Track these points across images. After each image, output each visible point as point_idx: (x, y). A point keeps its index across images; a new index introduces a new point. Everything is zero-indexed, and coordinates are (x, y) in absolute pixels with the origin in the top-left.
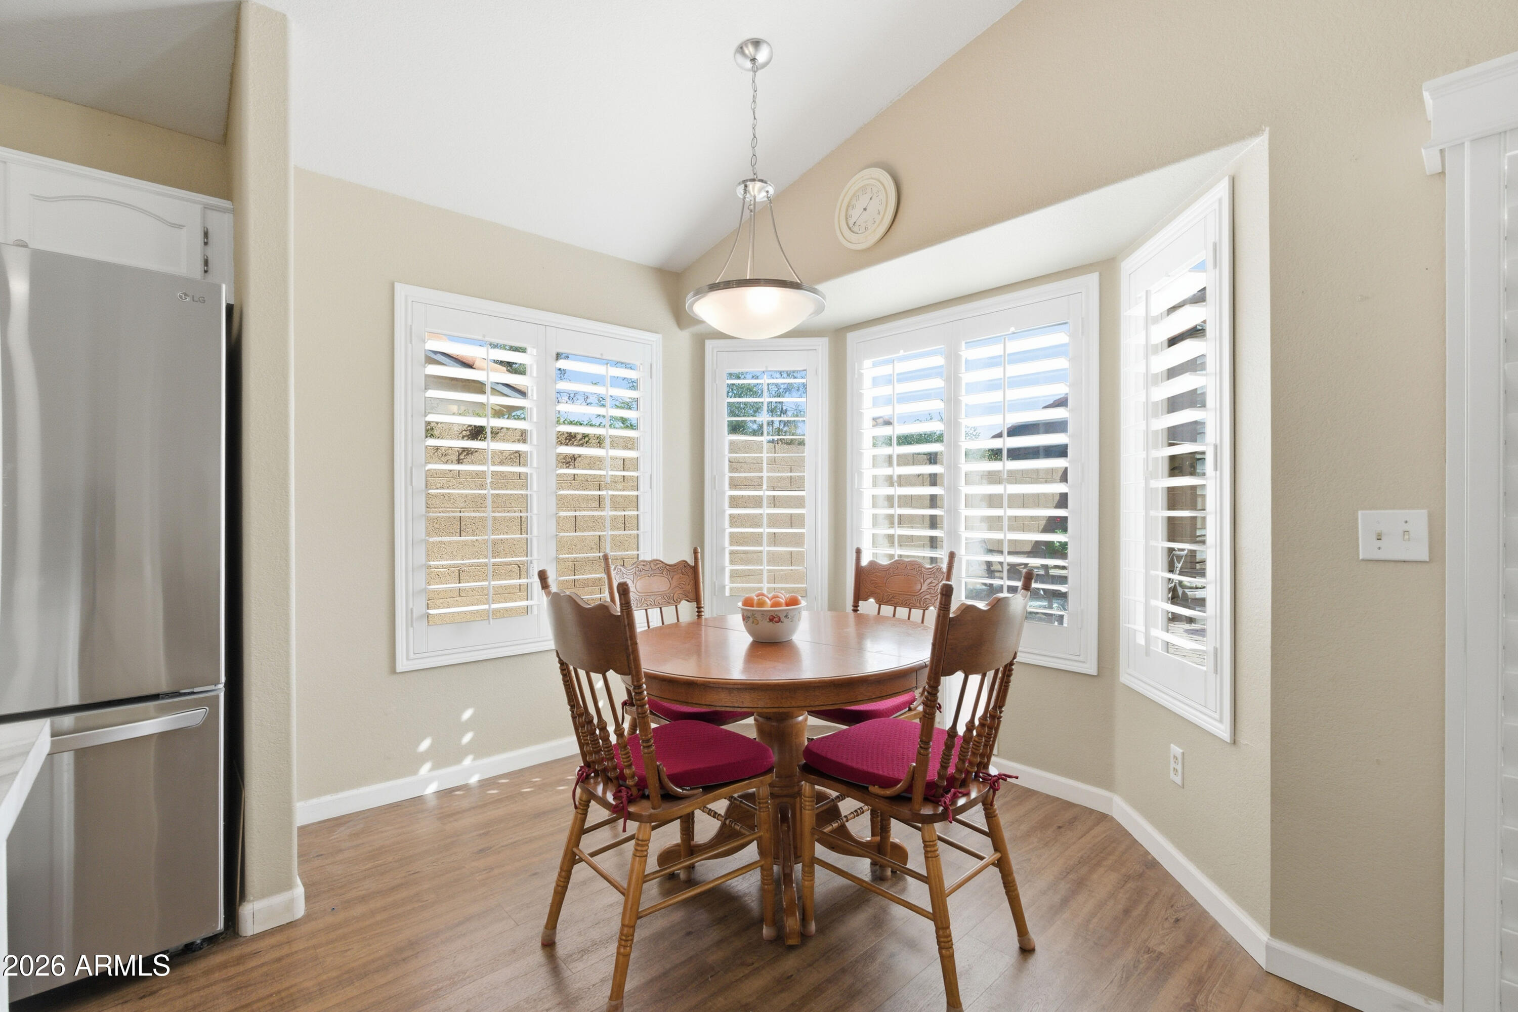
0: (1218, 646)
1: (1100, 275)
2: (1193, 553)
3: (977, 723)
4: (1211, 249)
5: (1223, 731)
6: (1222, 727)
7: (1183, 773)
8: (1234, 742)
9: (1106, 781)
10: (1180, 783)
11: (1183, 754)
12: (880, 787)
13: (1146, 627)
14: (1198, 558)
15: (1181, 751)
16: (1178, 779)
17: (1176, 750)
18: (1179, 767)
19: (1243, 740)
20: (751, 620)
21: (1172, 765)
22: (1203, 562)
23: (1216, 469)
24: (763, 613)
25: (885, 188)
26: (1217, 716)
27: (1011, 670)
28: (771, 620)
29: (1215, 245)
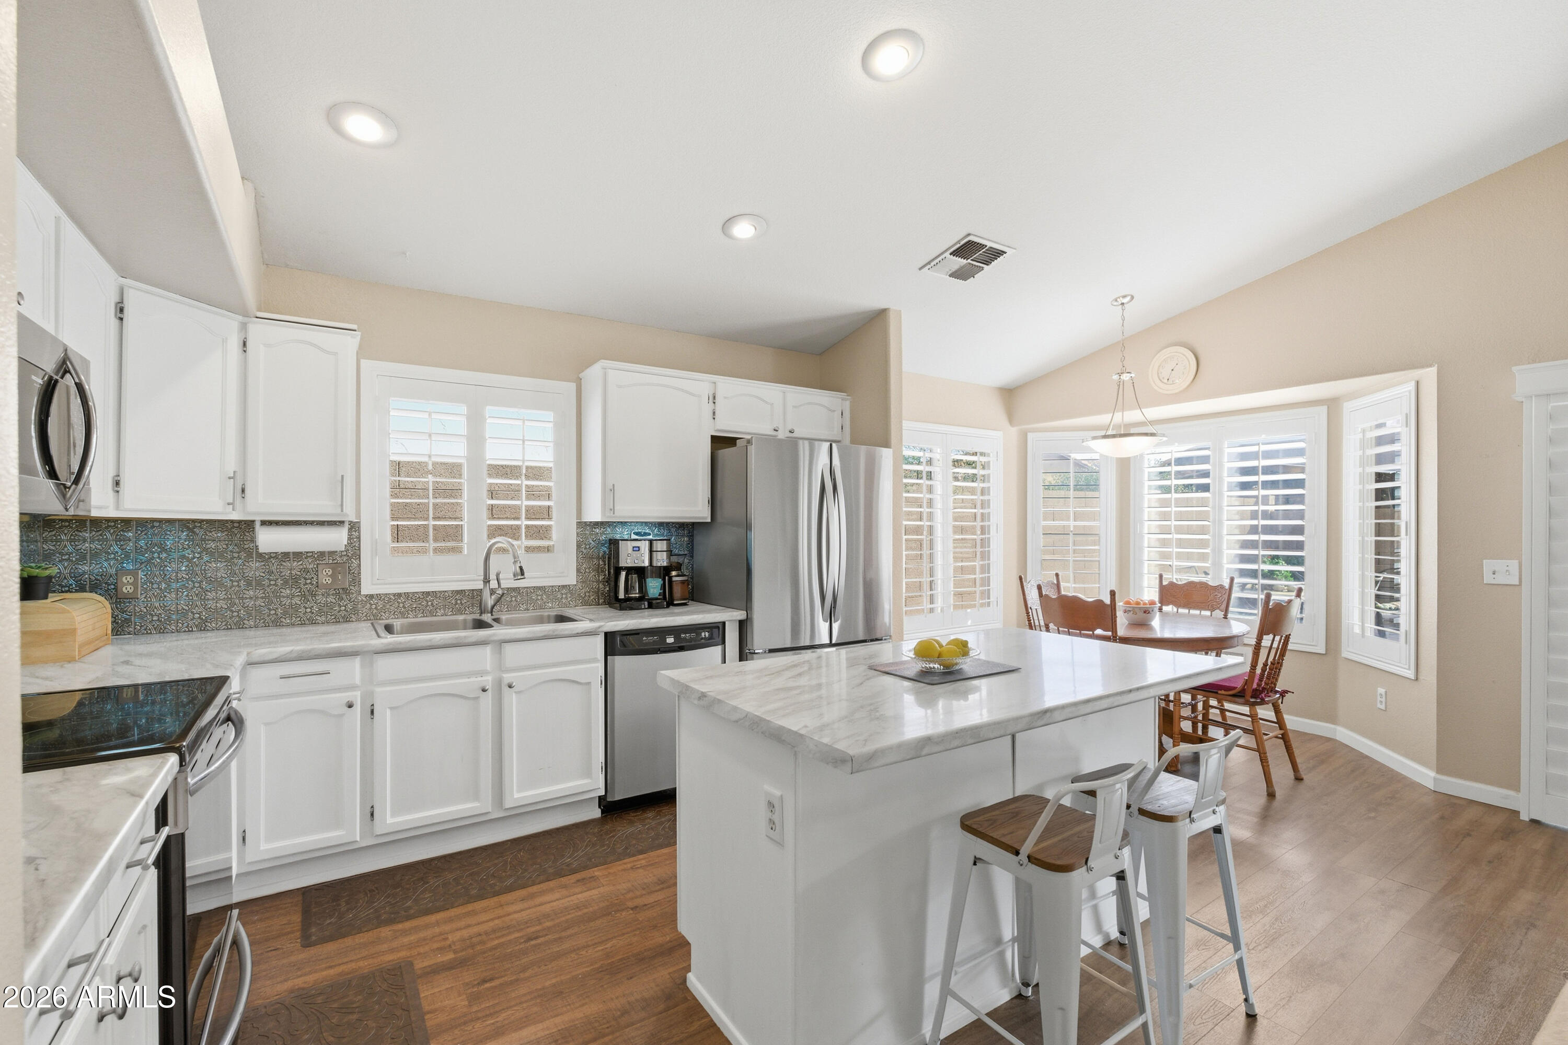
0: (1408, 629)
1: (1328, 407)
2: (1392, 580)
3: (1269, 663)
4: (1405, 416)
5: (1410, 674)
6: (1410, 672)
7: (1386, 703)
8: (1417, 679)
9: (1332, 718)
10: (1384, 708)
11: (1386, 692)
12: (1225, 690)
13: (1362, 623)
14: (1395, 582)
15: (1384, 690)
16: (1383, 707)
17: (1381, 691)
18: (1383, 700)
19: (1421, 677)
20: (1132, 612)
21: (1379, 699)
22: (1399, 584)
23: (1407, 535)
24: (1140, 608)
25: (1186, 357)
26: (1407, 667)
27: (1289, 638)
28: (1145, 612)
29: (1407, 414)
